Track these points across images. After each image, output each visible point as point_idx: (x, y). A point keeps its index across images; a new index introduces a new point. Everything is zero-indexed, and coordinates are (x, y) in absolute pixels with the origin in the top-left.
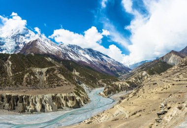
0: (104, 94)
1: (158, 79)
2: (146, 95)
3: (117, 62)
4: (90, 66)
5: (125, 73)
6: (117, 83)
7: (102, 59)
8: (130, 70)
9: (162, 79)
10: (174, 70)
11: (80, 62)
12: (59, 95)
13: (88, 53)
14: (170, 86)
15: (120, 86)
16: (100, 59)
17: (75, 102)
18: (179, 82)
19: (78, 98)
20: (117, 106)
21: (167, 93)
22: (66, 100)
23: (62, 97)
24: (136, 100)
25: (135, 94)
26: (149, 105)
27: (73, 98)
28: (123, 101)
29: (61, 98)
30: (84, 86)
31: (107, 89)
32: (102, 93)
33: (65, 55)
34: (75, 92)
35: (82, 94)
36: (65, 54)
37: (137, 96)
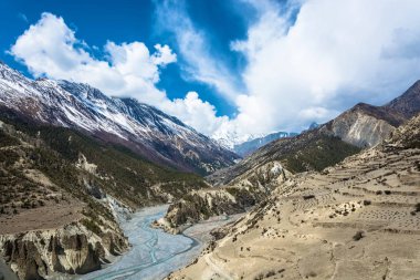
0: (167, 224)
1: (317, 184)
2: (287, 228)
3: (201, 135)
4: (127, 145)
5: (223, 165)
6: (202, 193)
7: (162, 128)
8: (236, 157)
9: (331, 186)
10: (366, 160)
11: (100, 134)
12: (30, 236)
13: (122, 110)
14: (357, 206)
15: (210, 200)
16: (156, 129)
17: (84, 253)
18: (384, 198)
19: (93, 240)
20: (207, 257)
21: (346, 225)
22: (57, 249)
23: (42, 242)
24: (257, 240)
25: (253, 224)
26: (295, 259)
27: (79, 242)
28: (222, 243)
29: (38, 245)
30: (110, 201)
31: (176, 210)
32: (162, 221)
33: (52, 112)
34: (85, 223)
35: (107, 227)
36: (53, 109)
37: (260, 230)
